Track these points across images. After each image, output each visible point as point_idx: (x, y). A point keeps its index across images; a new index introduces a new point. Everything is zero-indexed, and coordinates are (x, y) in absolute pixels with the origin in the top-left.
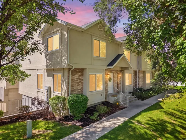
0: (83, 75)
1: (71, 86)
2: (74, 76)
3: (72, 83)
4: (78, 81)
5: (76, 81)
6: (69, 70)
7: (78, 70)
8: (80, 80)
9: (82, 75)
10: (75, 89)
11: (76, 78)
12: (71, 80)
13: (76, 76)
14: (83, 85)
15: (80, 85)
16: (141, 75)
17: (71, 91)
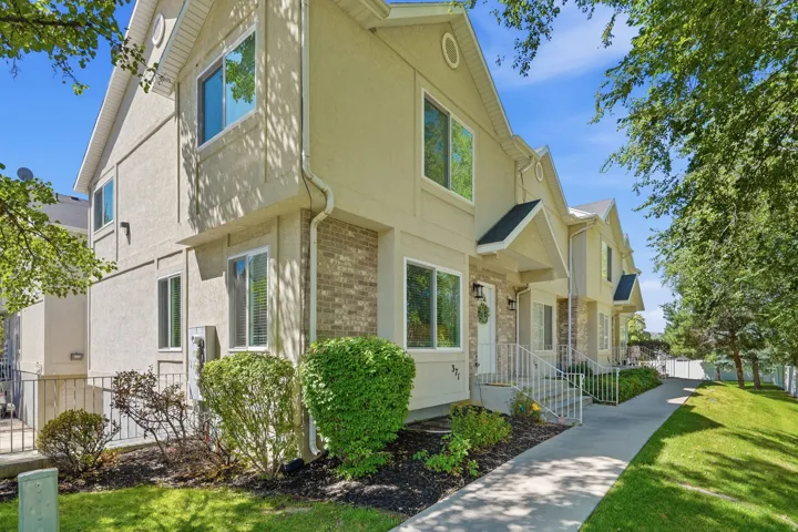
0: (376, 266)
1: (318, 310)
2: (332, 256)
3: (324, 293)
4: (351, 287)
5: (345, 286)
6: (310, 222)
7: (350, 233)
8: (361, 288)
9: (372, 262)
10: (339, 327)
11: (344, 269)
12: (319, 275)
13: (344, 263)
14: (375, 315)
15: (362, 308)
16: (582, 318)
17: (318, 332)
